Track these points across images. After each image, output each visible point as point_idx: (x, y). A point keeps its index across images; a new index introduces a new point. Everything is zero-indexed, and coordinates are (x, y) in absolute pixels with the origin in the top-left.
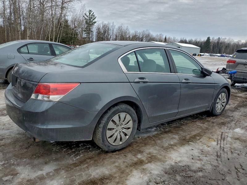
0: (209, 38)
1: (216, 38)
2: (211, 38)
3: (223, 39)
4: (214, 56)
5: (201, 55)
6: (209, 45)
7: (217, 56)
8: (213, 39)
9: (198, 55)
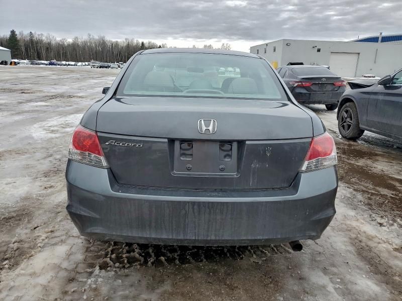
0: (13, 32)
1: (26, 33)
2: (17, 33)
3: (39, 35)
4: (39, 64)
5: (15, 64)
6: (17, 44)
7: (43, 64)
8: (21, 34)
9: (11, 64)
